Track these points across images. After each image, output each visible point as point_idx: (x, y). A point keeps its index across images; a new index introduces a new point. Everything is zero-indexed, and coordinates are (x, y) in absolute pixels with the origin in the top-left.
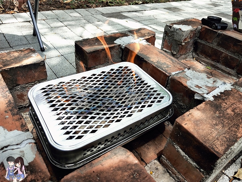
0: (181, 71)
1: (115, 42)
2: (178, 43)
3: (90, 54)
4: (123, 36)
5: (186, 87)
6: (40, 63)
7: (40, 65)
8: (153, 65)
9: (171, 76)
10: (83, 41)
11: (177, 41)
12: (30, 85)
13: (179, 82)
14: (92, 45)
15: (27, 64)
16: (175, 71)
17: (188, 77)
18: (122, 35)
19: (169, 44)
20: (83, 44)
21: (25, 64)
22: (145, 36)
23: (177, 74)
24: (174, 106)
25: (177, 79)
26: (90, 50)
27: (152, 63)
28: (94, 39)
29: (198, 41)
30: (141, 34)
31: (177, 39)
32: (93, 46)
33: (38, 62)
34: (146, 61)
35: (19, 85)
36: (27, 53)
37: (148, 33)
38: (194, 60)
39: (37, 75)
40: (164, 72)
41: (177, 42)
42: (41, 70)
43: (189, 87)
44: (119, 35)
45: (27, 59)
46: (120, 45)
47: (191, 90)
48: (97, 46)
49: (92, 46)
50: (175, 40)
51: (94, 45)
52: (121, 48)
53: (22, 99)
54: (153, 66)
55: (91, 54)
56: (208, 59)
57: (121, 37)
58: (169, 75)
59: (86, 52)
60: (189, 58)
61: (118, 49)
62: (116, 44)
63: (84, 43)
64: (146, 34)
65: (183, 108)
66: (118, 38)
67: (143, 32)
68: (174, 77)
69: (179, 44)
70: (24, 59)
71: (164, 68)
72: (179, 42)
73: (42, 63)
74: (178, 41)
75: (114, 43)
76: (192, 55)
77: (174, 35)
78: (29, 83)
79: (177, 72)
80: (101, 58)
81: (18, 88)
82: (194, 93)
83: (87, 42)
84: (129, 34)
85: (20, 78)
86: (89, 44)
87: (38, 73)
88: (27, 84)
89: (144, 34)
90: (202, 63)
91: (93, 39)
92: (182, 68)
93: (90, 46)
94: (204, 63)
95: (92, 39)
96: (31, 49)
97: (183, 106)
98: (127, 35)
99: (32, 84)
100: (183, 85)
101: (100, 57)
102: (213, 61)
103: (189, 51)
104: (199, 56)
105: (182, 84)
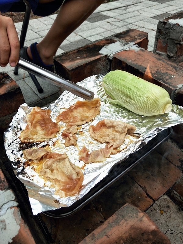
1: (101, 52)
2: (176, 42)
4: (109, 43)
6: (15, 91)
7: (16, 93)
9: (177, 89)
10: (62, 55)
11: (174, 40)
12: (8, 117)
14: (73, 59)
15: (0, 95)
16: (181, 83)
19: (164, 44)
20: (63, 60)
22: (136, 39)
26: (71, 66)
28: (75, 51)
30: (131, 37)
31: (174, 38)
32: (75, 61)
33: (13, 90)
34: (142, 73)
37: (139, 35)
39: (14, 106)
40: (168, 86)
42: (17, 98)
44: (104, 42)
46: (106, 55)
48: (80, 61)
50: (172, 39)
51: (76, 59)
52: (108, 59)
55: (74, 71)
57: (107, 44)
58: (174, 89)
59: (67, 69)
61: (104, 61)
62: (102, 54)
63: (63, 58)
64: (137, 37)
66: (103, 46)
67: (132, 34)
68: (181, 91)
69: (177, 44)
71: (166, 81)
72: (177, 40)
73: (18, 91)
75: (99, 54)
77: (170, 33)
78: (7, 115)
83: (67, 56)
84: (116, 39)
86: (69, 59)
87: (15, 102)
88: (4, 116)
89: (135, 37)
93: (70, 61)
95: (72, 52)
98: (113, 42)
99: (10, 116)
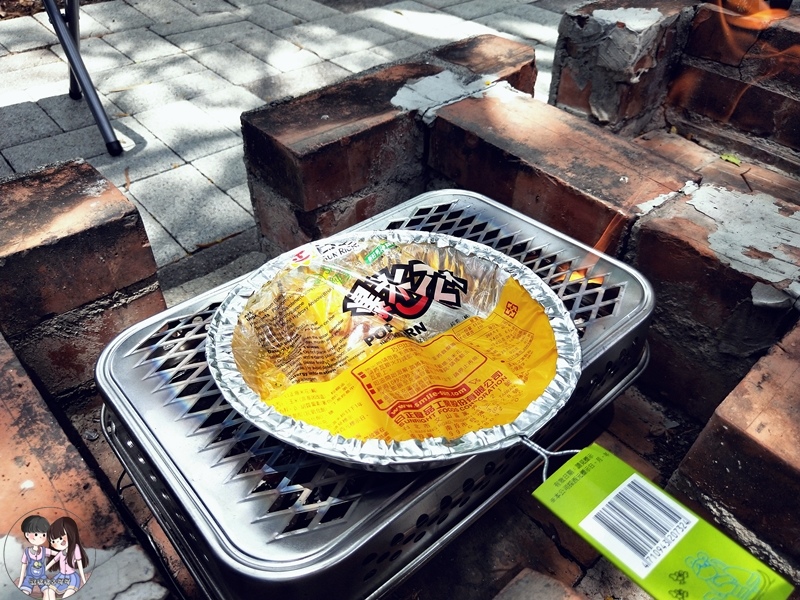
0: (672, 194)
1: (395, 101)
2: (617, 78)
3: (310, 161)
4: (418, 76)
5: (710, 260)
6: (123, 221)
7: (123, 230)
8: (561, 180)
9: (638, 218)
10: (273, 110)
11: (610, 70)
12: (94, 309)
13: (679, 241)
14: (308, 122)
15: (72, 233)
16: (649, 198)
17: (706, 218)
18: (415, 71)
19: (581, 84)
20: (274, 123)
21: (65, 235)
22: (502, 65)
23: (659, 207)
24: (655, 329)
25: (667, 231)
26: (305, 143)
27: (554, 171)
28: (312, 98)
29: (685, 62)
30: (485, 59)
31: (612, 64)
32: (316, 126)
33: (113, 219)
34: (529, 167)
35: (52, 316)
36: (66, 185)
37: (511, 54)
38: (673, 134)
39: (115, 270)
40: (610, 206)
41: (611, 74)
42: (129, 246)
43: (724, 260)
44: (401, 71)
45: (67, 209)
46: (414, 113)
47: (735, 271)
48: (330, 126)
49: (311, 128)
50: (604, 69)
51: (318, 121)
52: (421, 124)
53: (73, 366)
54: (559, 184)
55: (313, 159)
56: (725, 125)
57: (413, 77)
58: (631, 216)
59: (293, 153)
60: (655, 129)
61: (408, 129)
62: (399, 108)
63: (275, 117)
64: (503, 59)
65: (696, 338)
66: (400, 84)
67: (488, 53)
68: (652, 223)
69: (618, 83)
70: (55, 210)
71: (603, 191)
72: (620, 73)
73: (130, 221)
74: (615, 72)
75: (391, 108)
76: (663, 118)
77: (597, 52)
78: (91, 302)
79: (658, 201)
80: (350, 169)
81: (52, 326)
82: (746, 282)
83: (286, 113)
84: (438, 62)
85: (52, 288)
86: (296, 121)
87: (119, 259)
88: (82, 307)
89: (496, 58)
90: (704, 142)
91: (307, 99)
92: (671, 183)
93: (301, 128)
94: (712, 141)
95: (303, 100)
96: (78, 166)
97: (695, 332)
98: (432, 71)
99: (102, 306)
100: (697, 253)
101: (346, 166)
102: (745, 132)
103: (654, 101)
104: (688, 117)
105: (691, 250)
